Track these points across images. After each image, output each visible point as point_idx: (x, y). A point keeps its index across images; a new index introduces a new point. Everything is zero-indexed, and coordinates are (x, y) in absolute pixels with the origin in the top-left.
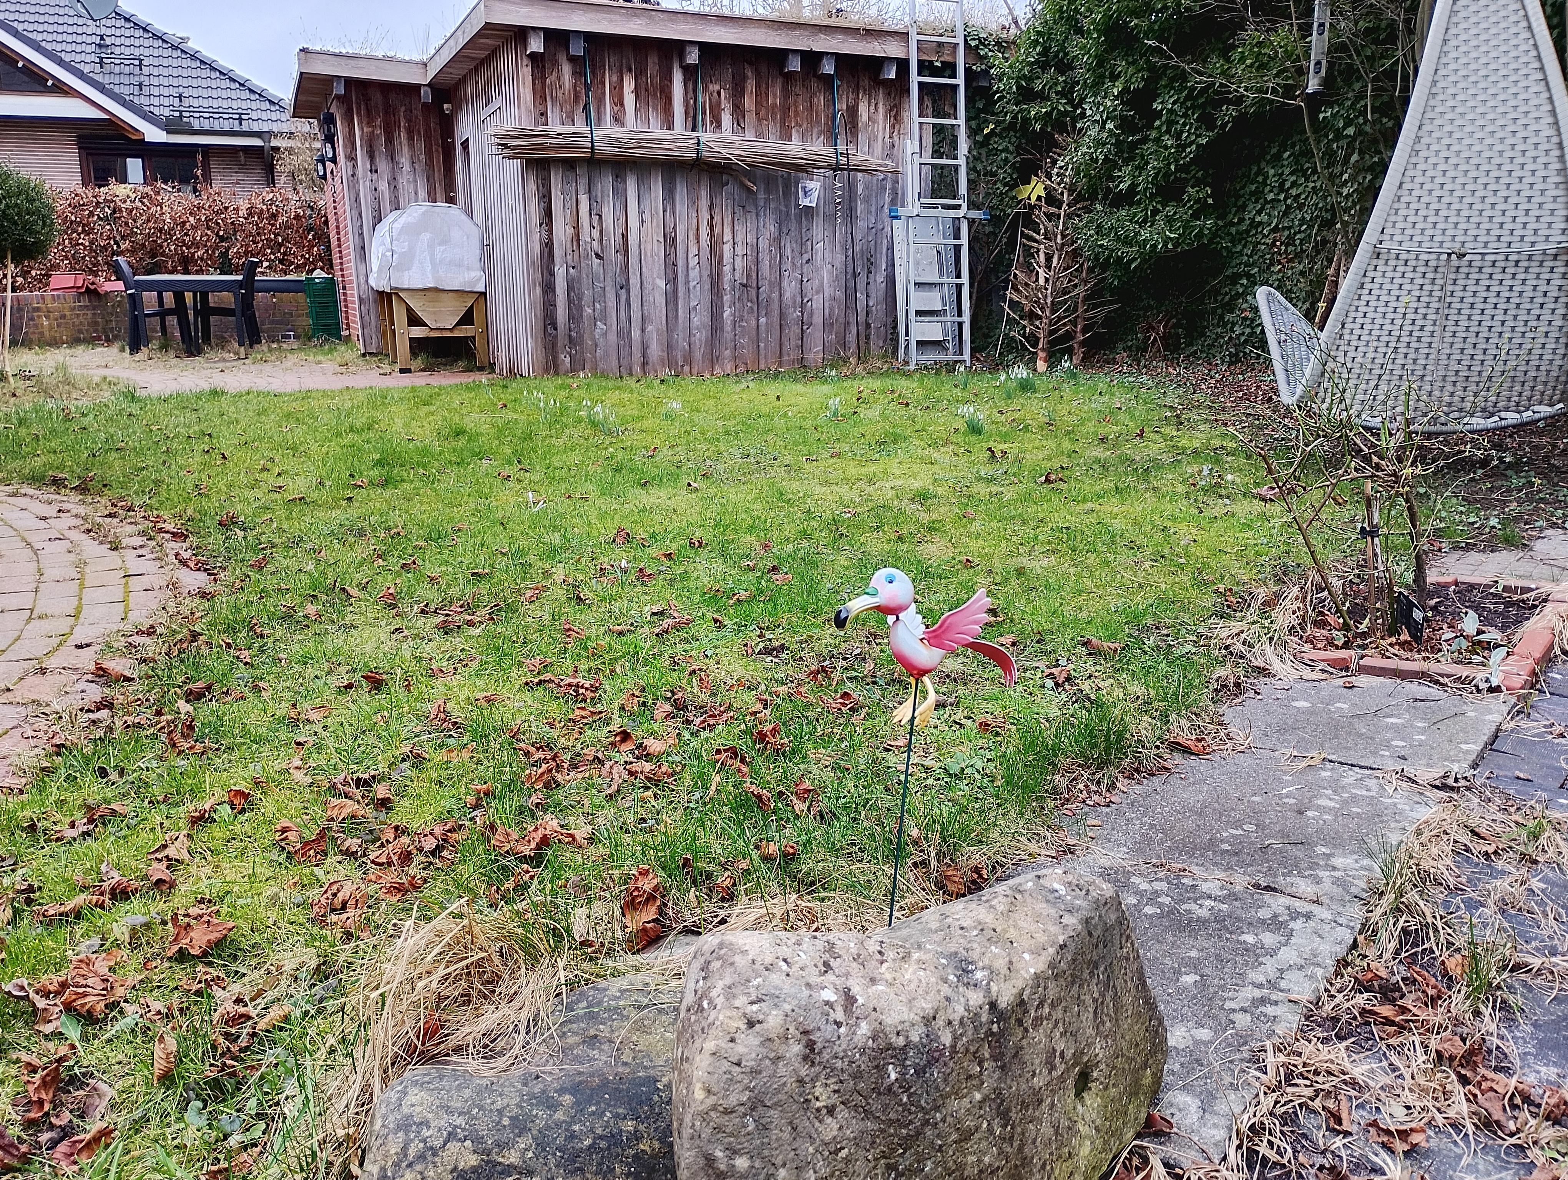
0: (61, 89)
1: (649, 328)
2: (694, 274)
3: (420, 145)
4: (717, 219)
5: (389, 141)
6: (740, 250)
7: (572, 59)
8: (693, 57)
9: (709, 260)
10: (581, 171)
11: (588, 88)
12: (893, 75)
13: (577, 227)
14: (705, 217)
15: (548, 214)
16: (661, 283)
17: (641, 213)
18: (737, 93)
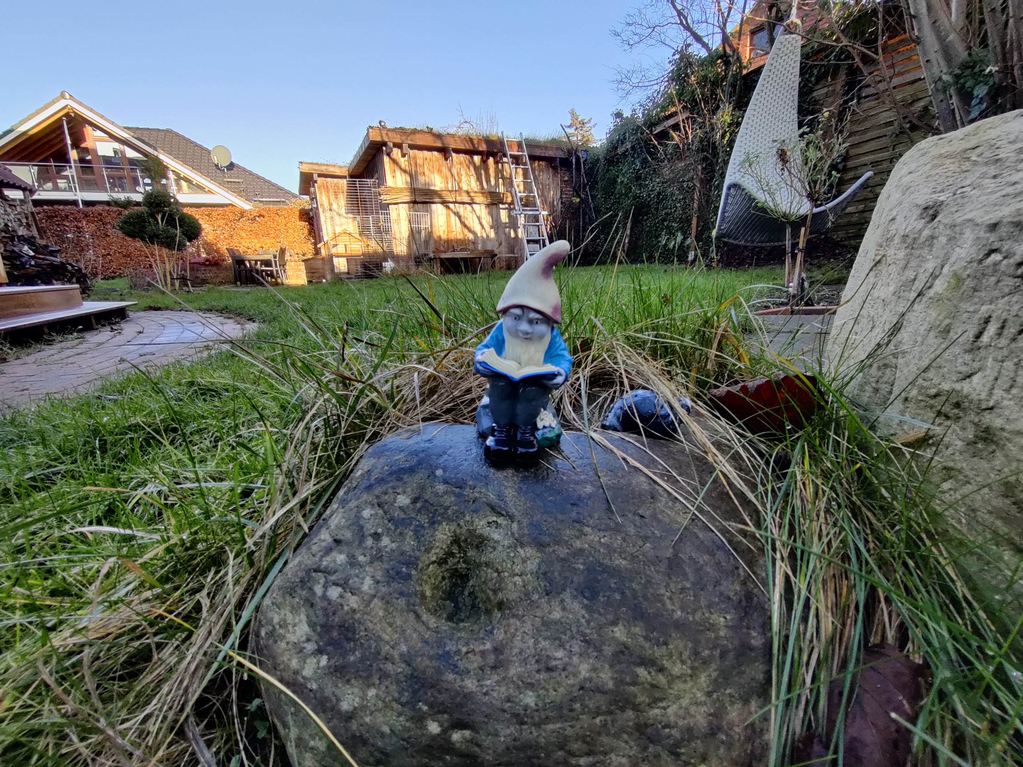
18: (467, 169)
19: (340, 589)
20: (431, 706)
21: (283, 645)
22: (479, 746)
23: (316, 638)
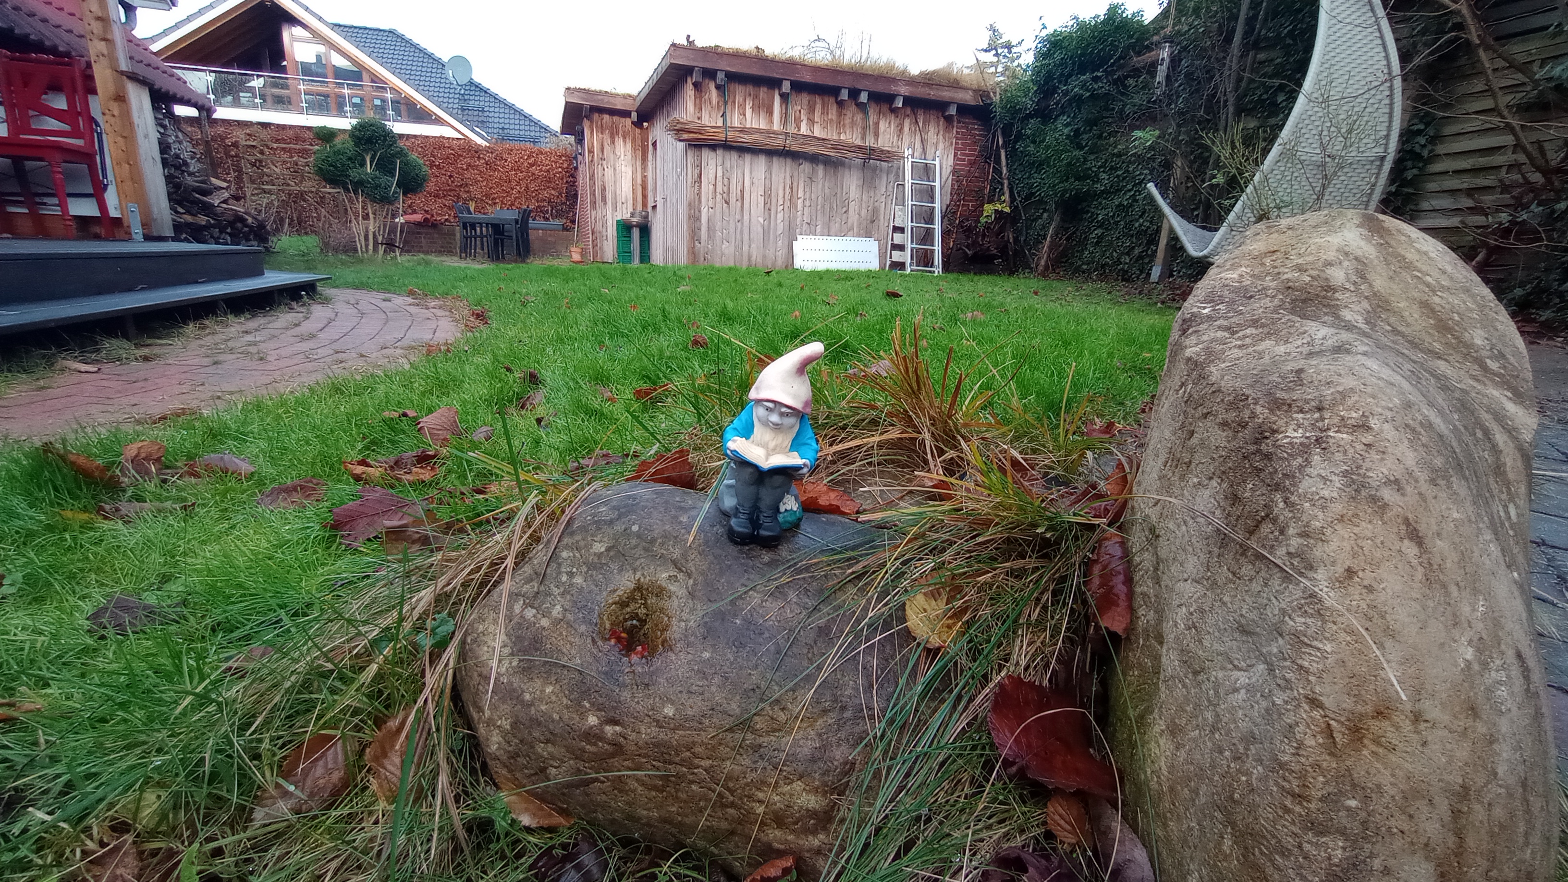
0: (439, 121)
1: (753, 246)
2: (780, 216)
3: (629, 145)
4: (795, 184)
5: (613, 142)
6: (807, 203)
7: (718, 87)
8: (786, 87)
9: (789, 208)
10: (720, 152)
11: (726, 103)
12: (900, 105)
13: (715, 185)
14: (788, 182)
15: (700, 176)
16: (761, 220)
17: (752, 178)
18: (811, 110)
19: (534, 611)
20: (592, 704)
21: (486, 648)
22: (625, 739)
23: (510, 645)
